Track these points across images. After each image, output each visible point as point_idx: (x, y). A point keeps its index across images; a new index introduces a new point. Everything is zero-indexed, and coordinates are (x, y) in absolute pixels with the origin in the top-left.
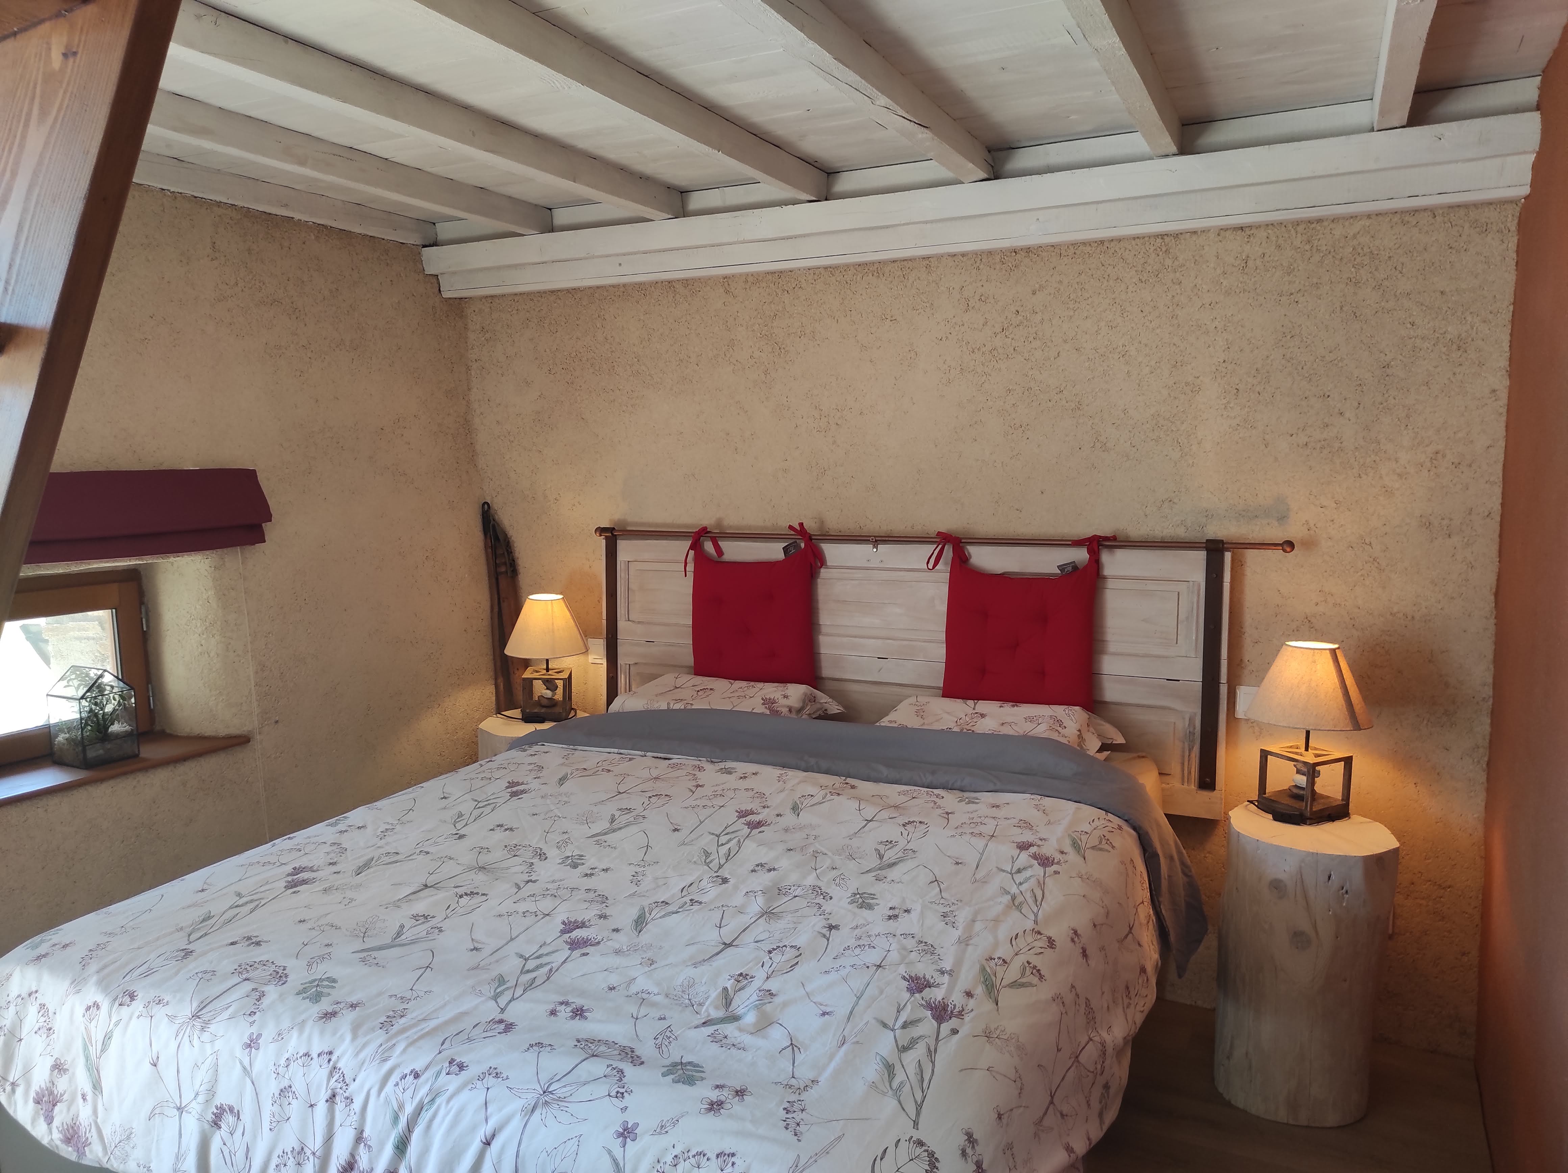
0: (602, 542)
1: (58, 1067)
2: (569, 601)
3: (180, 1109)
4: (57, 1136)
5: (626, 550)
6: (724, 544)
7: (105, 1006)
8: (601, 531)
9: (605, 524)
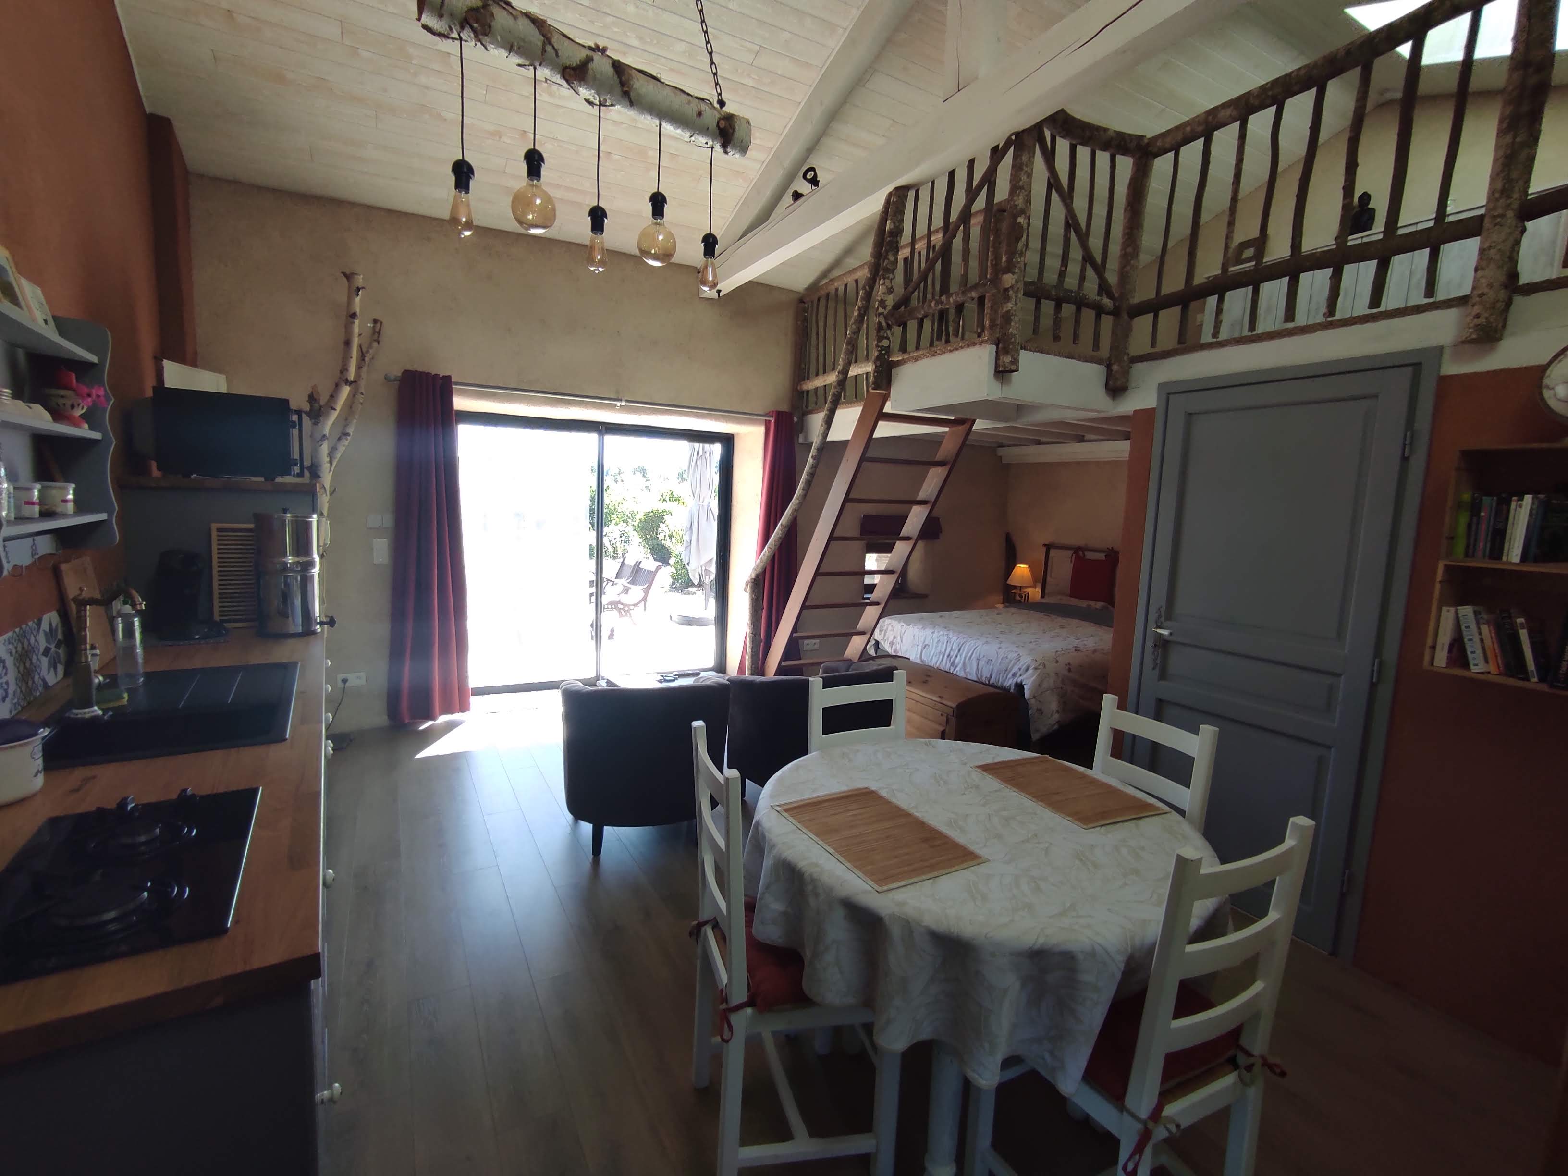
0: (1044, 549)
1: (894, 637)
2: (1031, 568)
3: (918, 645)
4: (892, 651)
5: (1053, 553)
6: (1086, 553)
7: (905, 626)
8: (1045, 545)
9: (1046, 543)
